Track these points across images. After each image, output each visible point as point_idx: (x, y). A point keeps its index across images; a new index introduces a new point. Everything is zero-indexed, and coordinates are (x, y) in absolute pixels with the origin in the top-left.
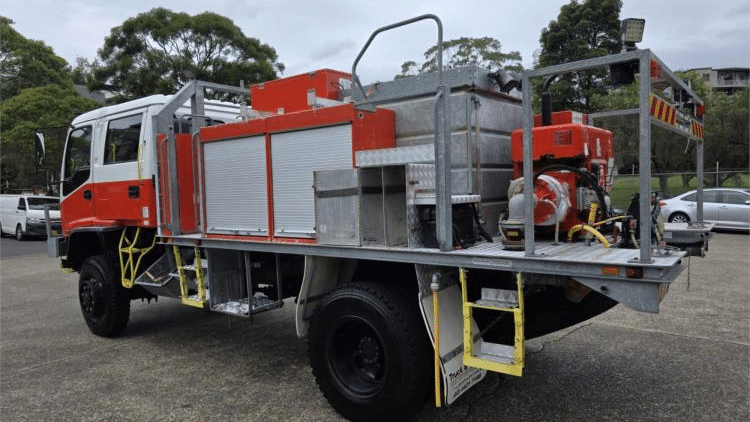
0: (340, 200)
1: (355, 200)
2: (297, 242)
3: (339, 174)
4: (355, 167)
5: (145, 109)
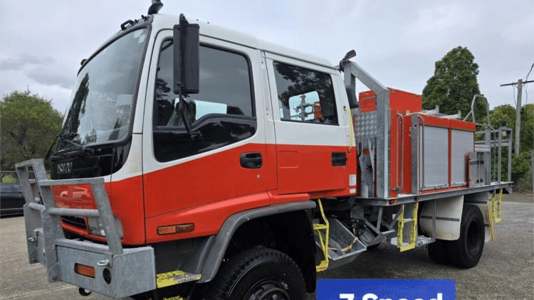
0: (473, 166)
1: (476, 166)
2: (459, 188)
4: (474, 151)
5: (334, 71)
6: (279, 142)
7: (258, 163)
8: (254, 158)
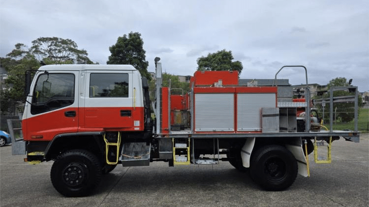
0: (272, 118)
1: (278, 118)
2: (250, 133)
3: (271, 109)
4: (277, 107)
5: (131, 72)
6: (86, 106)
7: (75, 115)
8: (72, 113)
